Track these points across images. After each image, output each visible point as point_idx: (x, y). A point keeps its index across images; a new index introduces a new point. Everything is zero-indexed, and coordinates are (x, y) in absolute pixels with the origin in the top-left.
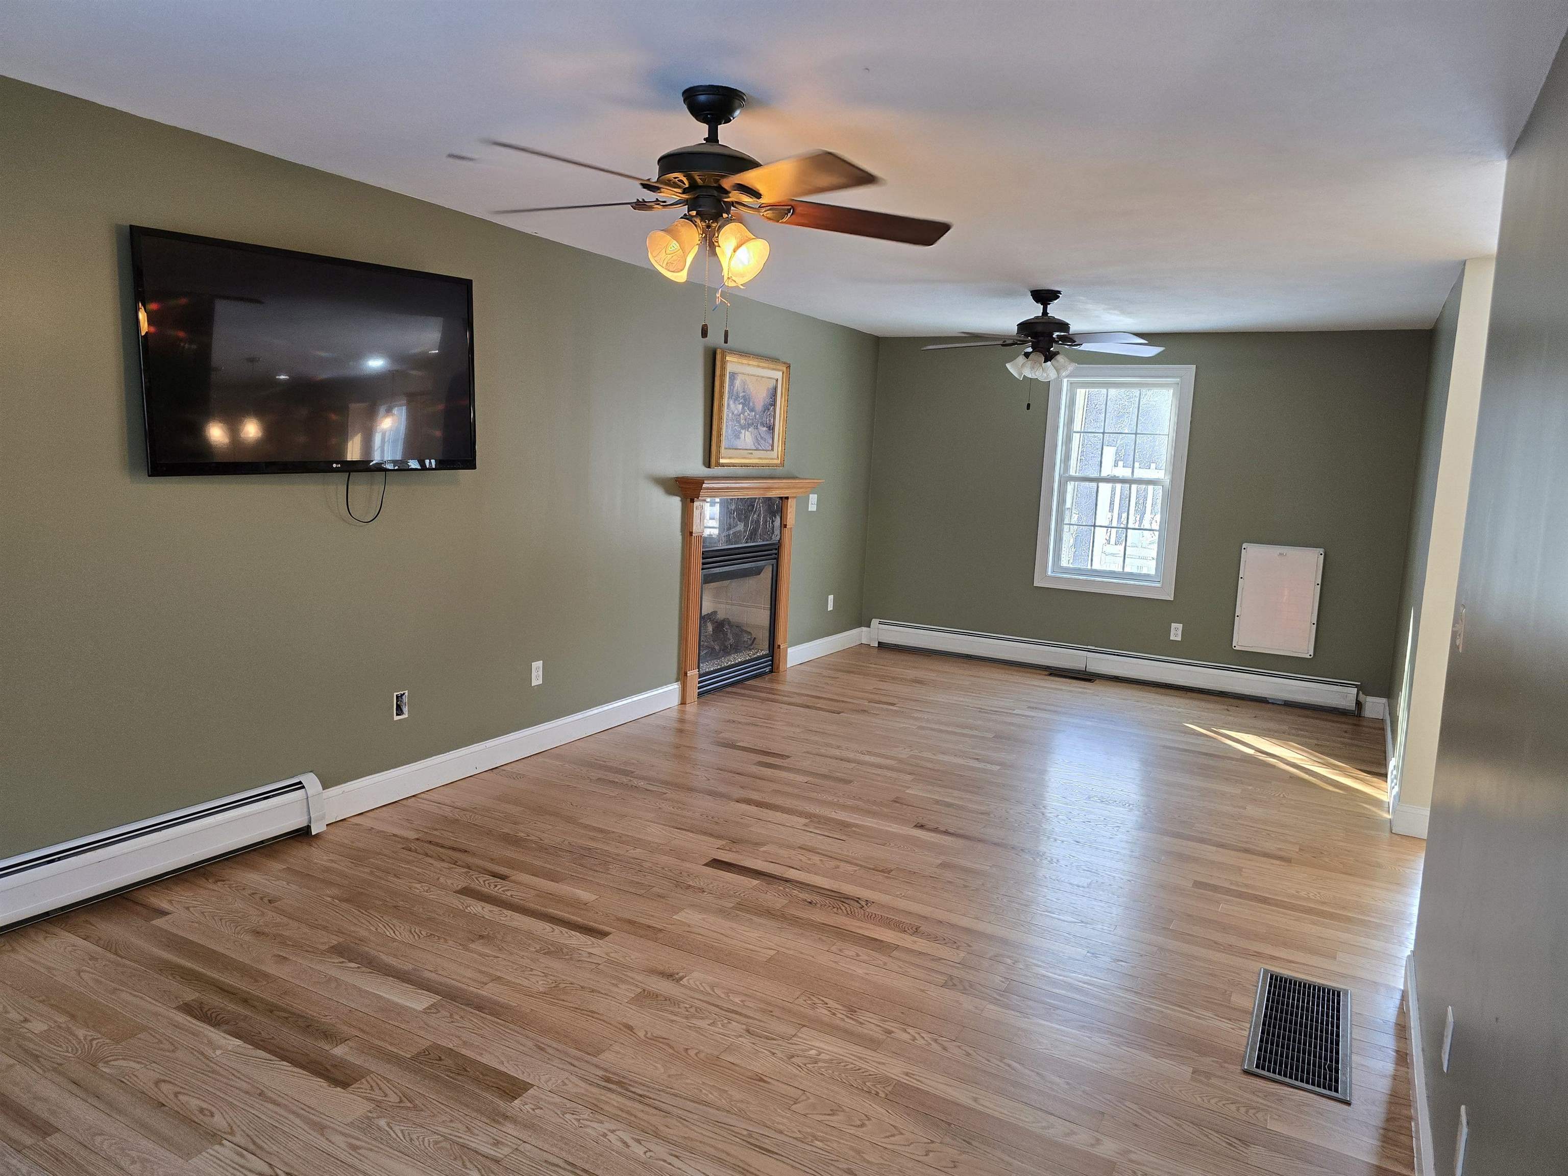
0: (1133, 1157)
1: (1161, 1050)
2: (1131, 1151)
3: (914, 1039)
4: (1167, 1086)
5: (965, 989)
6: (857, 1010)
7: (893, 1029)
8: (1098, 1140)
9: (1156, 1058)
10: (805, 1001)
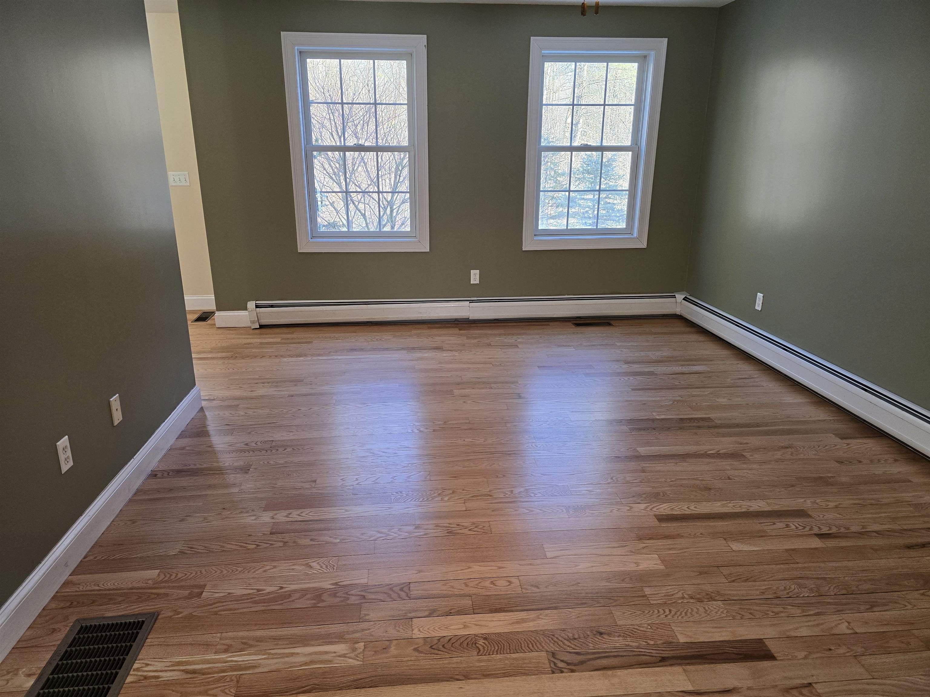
0: (253, 518)
1: (225, 604)
2: (255, 520)
3: (399, 530)
4: (225, 572)
5: (391, 589)
6: (447, 534)
7: (416, 531)
8: (273, 518)
9: (229, 594)
10: (484, 526)
